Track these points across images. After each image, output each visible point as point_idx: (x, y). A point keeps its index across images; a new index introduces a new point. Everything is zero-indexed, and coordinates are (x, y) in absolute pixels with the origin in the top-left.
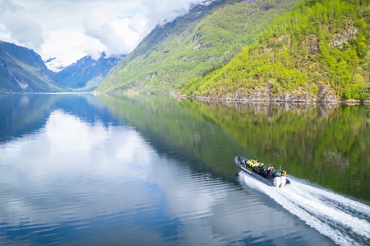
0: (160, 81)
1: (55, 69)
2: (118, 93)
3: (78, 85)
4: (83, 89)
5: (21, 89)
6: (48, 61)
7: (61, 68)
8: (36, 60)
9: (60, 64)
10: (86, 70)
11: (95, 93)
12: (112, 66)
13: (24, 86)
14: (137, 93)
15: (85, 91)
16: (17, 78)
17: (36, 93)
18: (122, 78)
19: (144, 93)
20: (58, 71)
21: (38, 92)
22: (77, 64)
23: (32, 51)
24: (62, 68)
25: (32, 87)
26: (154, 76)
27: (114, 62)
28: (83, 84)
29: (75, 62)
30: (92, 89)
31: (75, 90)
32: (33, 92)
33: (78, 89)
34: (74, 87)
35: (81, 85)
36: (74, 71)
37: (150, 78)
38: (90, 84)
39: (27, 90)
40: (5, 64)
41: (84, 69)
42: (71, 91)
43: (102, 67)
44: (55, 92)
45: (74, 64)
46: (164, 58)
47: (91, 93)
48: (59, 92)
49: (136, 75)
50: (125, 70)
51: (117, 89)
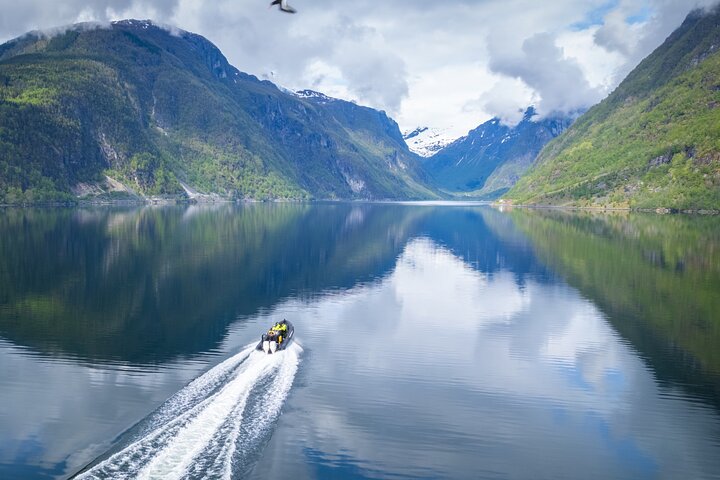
0: (704, 172)
1: (424, 150)
2: (564, 207)
3: (467, 185)
4: (476, 193)
5: (351, 192)
6: (412, 135)
7: (435, 148)
8: (387, 132)
9: (435, 141)
10: (488, 152)
11: (501, 205)
12: (549, 140)
13: (357, 186)
14: (622, 209)
15: (479, 198)
16: (347, 170)
17: (377, 201)
18: (576, 166)
19: (648, 211)
20: (430, 154)
21: (381, 198)
22: (468, 138)
23: (382, 114)
24: (439, 147)
25: (373, 188)
26: (680, 157)
27: (554, 130)
28: (478, 183)
29: (466, 134)
30: (496, 195)
31: (459, 194)
32: (373, 199)
33: (466, 194)
34: (458, 188)
35: (474, 184)
36: (462, 154)
37: (664, 165)
38: (492, 183)
39: (362, 195)
40: (328, 143)
41: (483, 149)
42: (451, 198)
43: (523, 144)
44: (416, 199)
45: (462, 138)
46: (711, 106)
47: (492, 204)
48: (425, 199)
49: (617, 157)
50: (586, 144)
51: (562, 195)
